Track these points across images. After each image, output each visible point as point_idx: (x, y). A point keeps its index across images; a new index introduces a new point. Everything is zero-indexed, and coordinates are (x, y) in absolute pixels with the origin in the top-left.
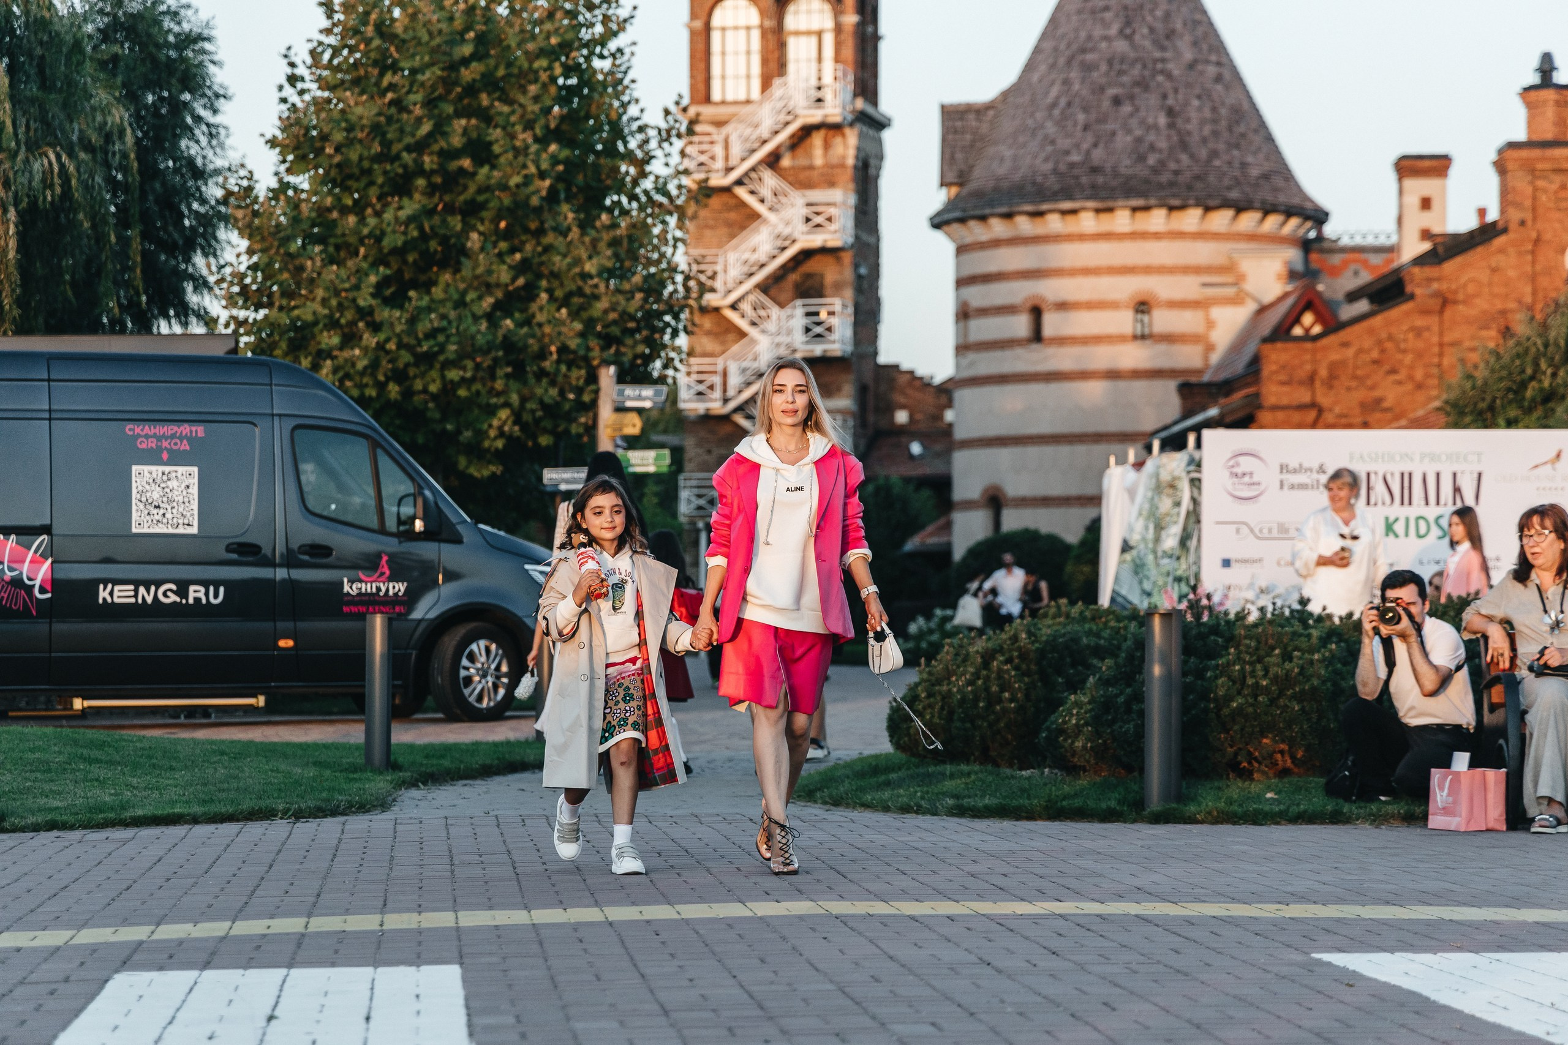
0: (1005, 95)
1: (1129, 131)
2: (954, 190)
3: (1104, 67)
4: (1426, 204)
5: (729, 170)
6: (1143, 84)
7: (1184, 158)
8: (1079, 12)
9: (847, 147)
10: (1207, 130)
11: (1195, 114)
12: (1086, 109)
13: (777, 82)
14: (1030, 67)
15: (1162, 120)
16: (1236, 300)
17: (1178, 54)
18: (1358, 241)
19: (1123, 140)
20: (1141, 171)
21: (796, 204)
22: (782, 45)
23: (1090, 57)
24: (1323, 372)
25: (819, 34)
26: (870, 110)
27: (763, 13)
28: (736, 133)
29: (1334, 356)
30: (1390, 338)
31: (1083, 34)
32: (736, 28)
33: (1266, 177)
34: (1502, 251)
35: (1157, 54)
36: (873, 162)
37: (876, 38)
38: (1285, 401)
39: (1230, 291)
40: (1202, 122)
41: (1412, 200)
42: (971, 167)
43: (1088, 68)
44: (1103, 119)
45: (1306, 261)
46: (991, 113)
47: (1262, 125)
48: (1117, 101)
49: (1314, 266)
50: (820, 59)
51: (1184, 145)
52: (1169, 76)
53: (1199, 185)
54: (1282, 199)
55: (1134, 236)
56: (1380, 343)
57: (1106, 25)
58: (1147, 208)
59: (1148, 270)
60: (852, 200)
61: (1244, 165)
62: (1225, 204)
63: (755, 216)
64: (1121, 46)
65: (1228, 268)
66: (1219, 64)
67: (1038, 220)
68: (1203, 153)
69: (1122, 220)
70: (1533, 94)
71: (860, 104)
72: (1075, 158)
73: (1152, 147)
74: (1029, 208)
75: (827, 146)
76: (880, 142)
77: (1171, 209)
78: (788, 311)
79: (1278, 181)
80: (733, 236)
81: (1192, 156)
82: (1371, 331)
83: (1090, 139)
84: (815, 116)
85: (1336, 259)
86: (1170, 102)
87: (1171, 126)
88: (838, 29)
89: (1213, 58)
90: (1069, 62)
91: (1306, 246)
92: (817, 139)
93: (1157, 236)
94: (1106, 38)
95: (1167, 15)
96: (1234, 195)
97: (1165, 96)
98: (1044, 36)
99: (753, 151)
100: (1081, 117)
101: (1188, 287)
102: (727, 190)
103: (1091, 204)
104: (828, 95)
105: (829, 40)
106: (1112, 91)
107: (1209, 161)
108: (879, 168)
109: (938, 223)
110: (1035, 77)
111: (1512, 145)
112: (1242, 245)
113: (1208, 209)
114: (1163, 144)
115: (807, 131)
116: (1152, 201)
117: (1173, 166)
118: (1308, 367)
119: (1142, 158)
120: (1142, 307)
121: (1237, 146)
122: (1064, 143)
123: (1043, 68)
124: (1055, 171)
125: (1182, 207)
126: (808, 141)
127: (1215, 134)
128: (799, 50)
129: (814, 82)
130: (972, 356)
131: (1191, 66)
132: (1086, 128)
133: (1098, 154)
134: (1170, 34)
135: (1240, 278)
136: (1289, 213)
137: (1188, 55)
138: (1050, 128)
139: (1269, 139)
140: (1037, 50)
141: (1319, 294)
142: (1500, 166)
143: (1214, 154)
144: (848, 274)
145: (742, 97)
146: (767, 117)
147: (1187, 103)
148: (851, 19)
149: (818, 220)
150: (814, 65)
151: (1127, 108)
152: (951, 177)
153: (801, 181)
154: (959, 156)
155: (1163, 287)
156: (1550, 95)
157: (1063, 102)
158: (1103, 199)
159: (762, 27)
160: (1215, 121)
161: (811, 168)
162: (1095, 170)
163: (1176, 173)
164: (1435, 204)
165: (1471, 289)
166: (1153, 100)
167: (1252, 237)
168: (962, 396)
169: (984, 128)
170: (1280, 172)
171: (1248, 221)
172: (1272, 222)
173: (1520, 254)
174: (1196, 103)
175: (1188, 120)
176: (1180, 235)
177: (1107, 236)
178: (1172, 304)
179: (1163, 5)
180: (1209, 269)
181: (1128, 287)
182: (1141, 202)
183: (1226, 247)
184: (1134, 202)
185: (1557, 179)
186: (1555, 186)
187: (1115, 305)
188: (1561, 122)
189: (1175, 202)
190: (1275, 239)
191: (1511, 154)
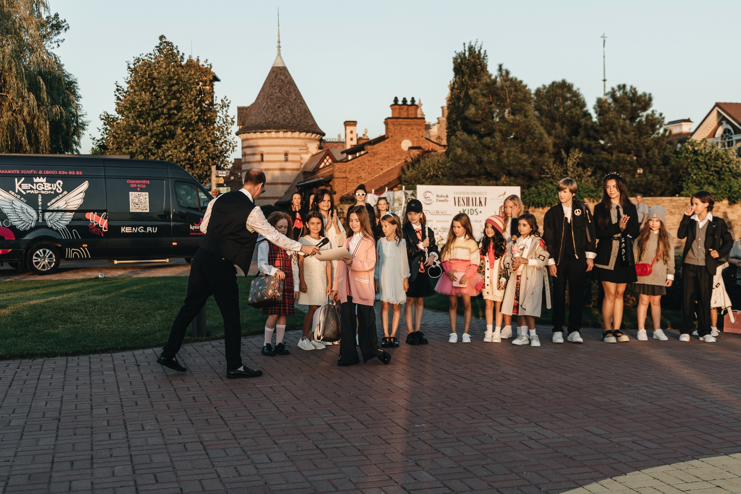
0: (252, 105)
1: (282, 114)
2: (241, 127)
3: (275, 99)
4: (352, 132)
6: (285, 103)
11: (296, 111)
14: (258, 98)
15: (289, 112)
16: (306, 153)
17: (292, 97)
19: (281, 116)
23: (272, 97)
24: (348, 170)
29: (351, 166)
30: (363, 162)
31: (270, 92)
33: (312, 125)
34: (387, 143)
35: (287, 96)
38: (340, 176)
39: (305, 151)
40: (298, 113)
41: (349, 131)
42: (244, 122)
43: (272, 99)
44: (276, 111)
46: (249, 109)
48: (279, 107)
49: (322, 146)
51: (294, 118)
52: (290, 102)
53: (298, 127)
54: (316, 130)
55: (284, 138)
56: (360, 163)
57: (276, 90)
58: (287, 132)
59: (287, 146)
61: (307, 123)
62: (304, 131)
64: (279, 94)
65: (306, 146)
66: (301, 99)
67: (262, 134)
68: (299, 119)
69: (281, 134)
70: (393, 107)
72: (270, 119)
73: (287, 118)
74: (260, 131)
77: (292, 132)
81: (296, 120)
82: (359, 161)
83: (273, 116)
86: (291, 108)
87: (291, 113)
89: (299, 98)
90: (267, 98)
91: (320, 141)
93: (289, 138)
94: (275, 93)
95: (289, 88)
96: (306, 129)
97: (289, 106)
100: (271, 110)
101: (296, 150)
103: (274, 130)
107: (300, 121)
109: (238, 134)
110: (259, 101)
111: (389, 118)
112: (308, 141)
113: (300, 132)
116: (288, 130)
118: (345, 169)
119: (285, 120)
120: (286, 154)
121: (306, 118)
122: (267, 116)
123: (261, 99)
124: (266, 123)
127: (301, 115)
130: (247, 165)
131: (295, 100)
132: (272, 113)
133: (275, 119)
134: (290, 92)
135: (307, 148)
136: (318, 133)
137: (294, 97)
140: (259, 95)
141: (330, 152)
142: (386, 123)
143: (301, 120)
147: (294, 108)
151: (281, 109)
152: (241, 123)
154: (242, 119)
155: (291, 150)
156: (396, 107)
157: (266, 107)
158: (277, 129)
160: (301, 112)
162: (275, 123)
163: (293, 124)
164: (354, 132)
165: (380, 151)
166: (287, 107)
167: (310, 139)
169: (248, 112)
170: (315, 125)
172: (314, 135)
173: (392, 143)
175: (295, 112)
176: (294, 138)
177: (278, 138)
178: (293, 154)
179: (288, 86)
180: (300, 146)
181: (283, 150)
182: (285, 130)
183: (304, 141)
184: (284, 130)
185: (400, 126)
186: (399, 128)
187: (280, 154)
188: (400, 113)
189: (293, 130)
190: (315, 139)
191: (389, 120)
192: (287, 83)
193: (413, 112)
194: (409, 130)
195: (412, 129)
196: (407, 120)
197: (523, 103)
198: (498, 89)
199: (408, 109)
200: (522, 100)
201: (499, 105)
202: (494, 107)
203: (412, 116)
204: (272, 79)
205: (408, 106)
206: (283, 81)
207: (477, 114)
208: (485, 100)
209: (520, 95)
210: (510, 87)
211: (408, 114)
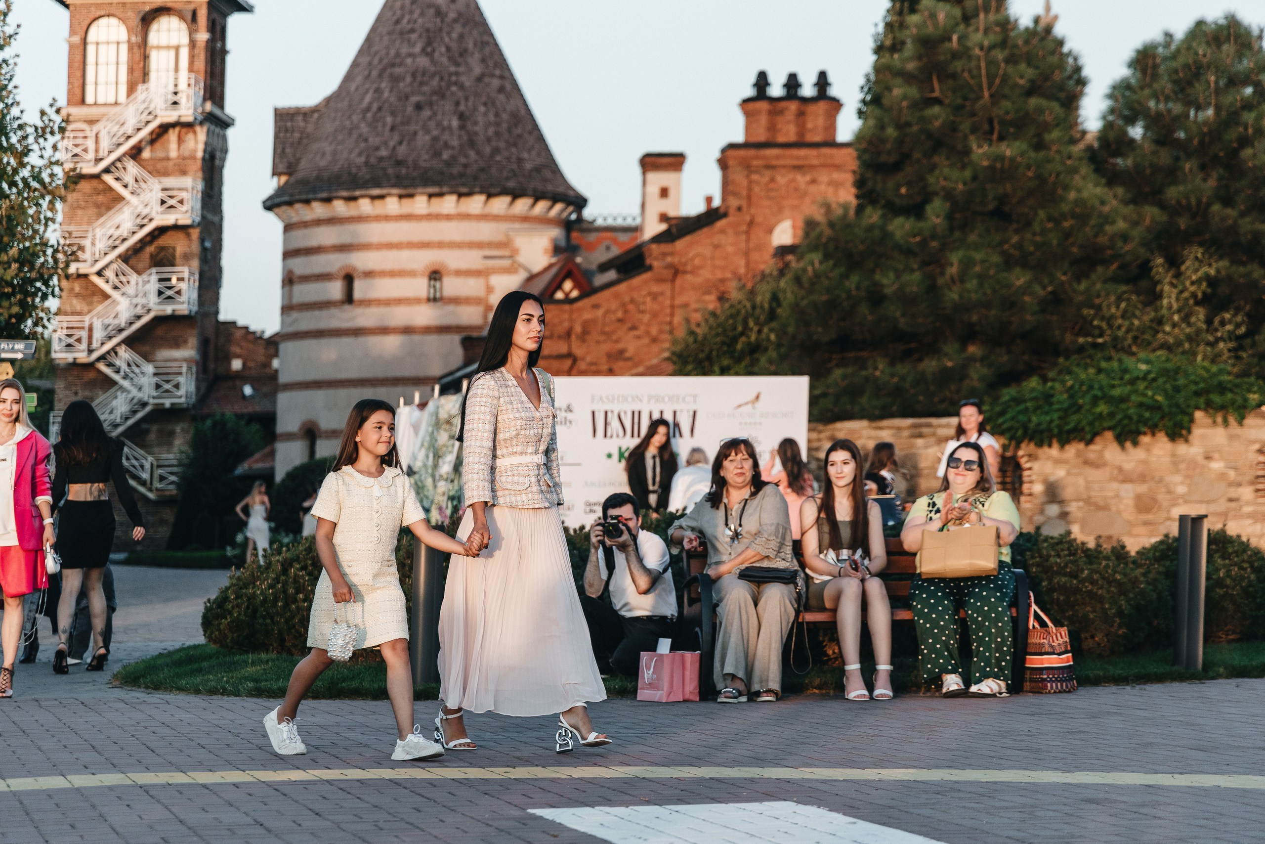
0: (328, 100)
1: (427, 131)
2: (284, 179)
3: (409, 79)
4: (664, 193)
5: (98, 160)
6: (440, 93)
7: (472, 154)
8: (390, 33)
9: (197, 142)
10: (491, 131)
11: (482, 119)
12: (393, 114)
13: (140, 87)
14: (348, 78)
15: (455, 123)
16: (511, 270)
17: (470, 70)
18: (610, 222)
19: (423, 139)
20: (435, 163)
21: (154, 189)
22: (146, 57)
23: (398, 70)
24: (578, 329)
25: (177, 49)
26: (217, 112)
27: (130, 31)
28: (105, 130)
29: (587, 316)
30: (632, 301)
31: (392, 52)
32: (108, 43)
33: (538, 169)
34: (723, 231)
35: (453, 69)
36: (218, 154)
37: (224, 52)
39: (506, 263)
40: (487, 125)
41: (653, 190)
42: (298, 161)
43: (395, 80)
44: (407, 122)
45: (568, 237)
46: (316, 115)
47: (535, 127)
48: (418, 107)
49: (574, 242)
50: (177, 69)
51: (472, 143)
52: (462, 87)
53: (483, 176)
54: (550, 188)
55: (430, 217)
56: (623, 305)
57: (412, 44)
58: (441, 195)
59: (440, 245)
60: (200, 186)
61: (520, 160)
62: (504, 192)
63: (119, 199)
64: (423, 62)
65: (505, 245)
66: (502, 77)
67: (352, 204)
68: (488, 150)
69: (420, 204)
70: (751, 106)
71: (209, 106)
72: (384, 153)
73: (446, 145)
74: (345, 194)
75: (180, 141)
76: (224, 138)
77: (460, 195)
78: (145, 277)
79: (547, 174)
80: (100, 215)
81: (478, 153)
82: (617, 296)
83: (396, 137)
84: (171, 116)
85: (592, 237)
86: (462, 108)
87: (462, 127)
88: (193, 44)
89: (498, 72)
90: (380, 75)
91: (569, 226)
92: (173, 135)
93: (448, 217)
94: (410, 55)
95: (461, 36)
96: (511, 184)
97: (457, 104)
98: (361, 52)
99: (119, 145)
100: (389, 120)
101: (472, 259)
102: (97, 177)
103: (395, 191)
104: (182, 99)
105: (184, 53)
106: (414, 99)
107: (492, 155)
108: (223, 160)
109: (270, 205)
110: (353, 88)
111: (732, 146)
112: (517, 225)
113: (490, 196)
114: (455, 143)
115: (164, 129)
116: (445, 189)
117: (463, 160)
118: (566, 325)
119: (437, 154)
120: (435, 275)
121: (515, 145)
122: (374, 141)
123: (359, 79)
124: (366, 164)
125: (469, 194)
126: (165, 137)
127: (498, 134)
128: (160, 62)
129: (171, 88)
130: (295, 315)
131: (479, 79)
132: (393, 129)
133: (402, 150)
134: (464, 53)
135: (514, 252)
136: (555, 199)
137: (477, 70)
138: (364, 128)
139: (541, 139)
140: (355, 64)
141: (578, 266)
142: (723, 163)
143: (496, 151)
144: (195, 247)
145: (112, 100)
146: (131, 117)
147: (475, 109)
148: (203, 36)
149: (172, 202)
150: (172, 74)
151: (427, 113)
152: (281, 168)
153: (158, 170)
154: (288, 150)
155: (452, 259)
156: (763, 105)
157: (375, 106)
158: (405, 187)
159: (129, 41)
160: (498, 124)
161: (168, 159)
162: (399, 163)
163: (466, 166)
164: (672, 193)
165: (697, 262)
166: (448, 106)
167: (525, 219)
168: (286, 347)
169: (310, 128)
170: (550, 166)
171: (522, 205)
172: (541, 206)
173: (737, 234)
174: (482, 109)
175: (476, 123)
176: (466, 217)
177: (408, 217)
178: (459, 273)
179: (458, 29)
180: (490, 245)
181: (423, 259)
182: (436, 190)
183: (503, 226)
184: (431, 190)
185: (768, 174)
186: (766, 179)
187: (411, 274)
188: (772, 128)
189: (464, 190)
190: (544, 221)
191: (731, 153)
192: (455, 21)
193: (821, 122)
194: (803, 186)
195: (813, 181)
196: (795, 152)
197: (1033, 101)
198: (955, 56)
199: (801, 114)
200: (1031, 91)
201: (958, 109)
202: (937, 115)
203: (817, 138)
204: (402, 8)
205: (805, 100)
206: (439, 13)
207: (882, 141)
208: (913, 92)
209: (1023, 75)
210: (992, 47)
211: (801, 132)
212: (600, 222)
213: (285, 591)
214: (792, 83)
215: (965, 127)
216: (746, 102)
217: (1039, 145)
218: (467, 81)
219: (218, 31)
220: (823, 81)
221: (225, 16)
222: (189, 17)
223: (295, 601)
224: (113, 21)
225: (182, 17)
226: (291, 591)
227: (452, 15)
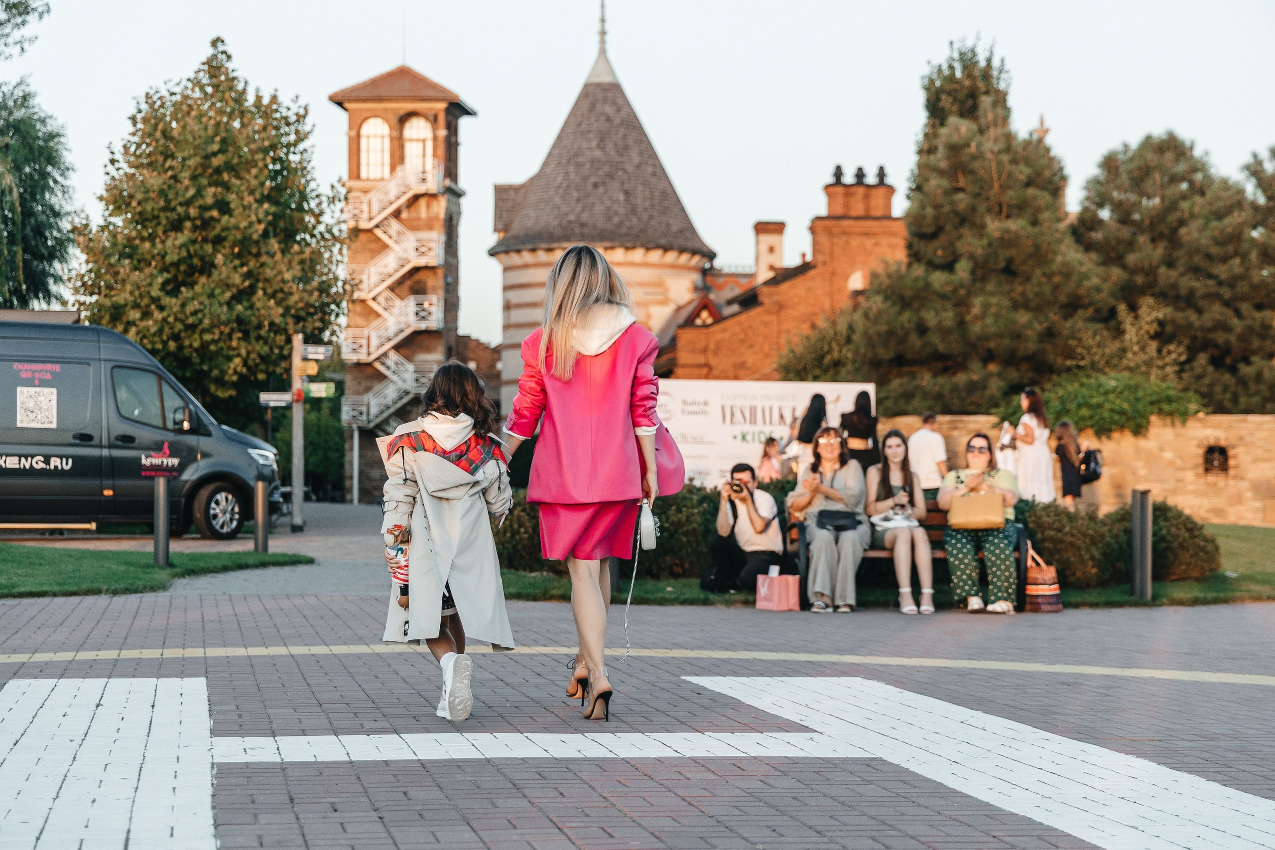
0: (532, 180)
1: (602, 203)
2: (502, 235)
3: (588, 166)
4: (771, 250)
5: (371, 219)
6: (610, 176)
7: (634, 220)
8: (575, 132)
9: (440, 207)
10: (647, 204)
11: (641, 196)
12: (578, 190)
13: (399, 168)
14: (546, 164)
15: (622, 197)
16: (664, 302)
17: (631, 159)
18: (733, 270)
19: (599, 208)
20: (609, 226)
21: (411, 240)
22: (402, 147)
23: (581, 159)
24: (712, 346)
25: (424, 141)
26: (453, 186)
27: (391, 128)
28: (376, 198)
29: (718, 337)
30: (750, 327)
31: (576, 147)
32: (375, 136)
33: (681, 231)
34: (814, 279)
35: (619, 159)
36: (455, 217)
37: (457, 144)
38: (691, 362)
39: (660, 297)
40: (645, 199)
41: (764, 248)
42: (511, 222)
43: (579, 166)
44: (587, 195)
45: (704, 281)
46: (523, 191)
47: (678, 202)
48: (596, 185)
49: (708, 284)
50: (424, 156)
51: (634, 212)
52: (625, 171)
53: (643, 235)
54: (690, 245)
56: (744, 330)
57: (590, 141)
58: (612, 248)
60: (443, 238)
61: (668, 225)
62: (658, 247)
63: (385, 246)
64: (598, 153)
65: (659, 284)
66: (654, 165)
67: (551, 254)
68: (645, 217)
70: (832, 190)
71: (448, 182)
72: (572, 217)
73: (616, 213)
74: (545, 246)
75: (428, 206)
76: (458, 205)
77: (627, 249)
78: (404, 303)
79: (688, 234)
80: (373, 258)
81: (639, 219)
83: (579, 208)
84: (421, 189)
85: (721, 280)
86: (627, 186)
87: (627, 200)
88: (435, 138)
89: (651, 162)
90: (569, 161)
91: (705, 272)
92: (423, 202)
94: (590, 149)
95: (625, 137)
96: (663, 241)
97: (623, 184)
98: (554, 146)
99: (385, 208)
100: (575, 194)
102: (370, 231)
104: (429, 177)
105: (430, 145)
106: (593, 180)
107: (649, 221)
108: (458, 220)
109: (493, 253)
110: (548, 170)
111: (819, 218)
112: (668, 271)
113: (648, 249)
114: (622, 211)
115: (416, 198)
116: (616, 244)
117: (627, 223)
118: (703, 344)
119: (609, 219)
121: (664, 214)
122: (565, 209)
123: (553, 165)
124: (560, 225)
125: (633, 248)
126: (417, 204)
127: (652, 206)
128: (412, 150)
129: (420, 169)
130: (512, 332)
131: (638, 166)
132: (578, 200)
133: (585, 216)
134: (626, 148)
135: (666, 290)
136: (694, 252)
137: (636, 160)
138: (557, 200)
139: (683, 210)
140: (550, 155)
141: (710, 301)
142: (812, 229)
143: (651, 217)
144: (440, 282)
145: (379, 176)
146: (393, 189)
147: (636, 188)
148: (442, 133)
149: (423, 249)
150: (421, 160)
151: (601, 190)
152: (500, 226)
153: (413, 226)
154: (505, 215)
156: (839, 189)
157: (564, 185)
159: (391, 137)
160: (652, 199)
161: (419, 219)
162: (583, 225)
163: (630, 228)
164: (777, 250)
165: (796, 300)
166: (616, 185)
167: (673, 266)
168: (506, 354)
169: (519, 199)
170: (689, 229)
171: (671, 256)
172: (685, 258)
173: (824, 280)
174: (640, 188)
175: (636, 198)
176: (631, 264)
179: (622, 131)
180: (649, 284)
183: (658, 272)
185: (844, 239)
186: (843, 242)
188: (847, 205)
189: (629, 245)
190: (686, 268)
191: (819, 223)
192: (620, 125)
193: (880, 202)
194: (869, 248)
195: (877, 244)
196: (863, 223)
197: (1031, 191)
198: (974, 158)
199: (867, 196)
200: (1029, 184)
201: (977, 196)
202: (962, 200)
203: (879, 213)
204: (582, 115)
205: (869, 187)
206: (608, 119)
207: (924, 217)
208: (945, 183)
209: (1023, 172)
210: (1000, 152)
211: (868, 208)
212: (726, 270)
213: (511, 526)
214: (860, 175)
215: (982, 208)
216: (827, 187)
217: (1035, 223)
218: (629, 168)
219: (452, 129)
220: (881, 173)
221: (457, 118)
222: (432, 118)
223: (518, 533)
224: (379, 121)
225: (426, 118)
226: (516, 526)
227: (617, 121)
